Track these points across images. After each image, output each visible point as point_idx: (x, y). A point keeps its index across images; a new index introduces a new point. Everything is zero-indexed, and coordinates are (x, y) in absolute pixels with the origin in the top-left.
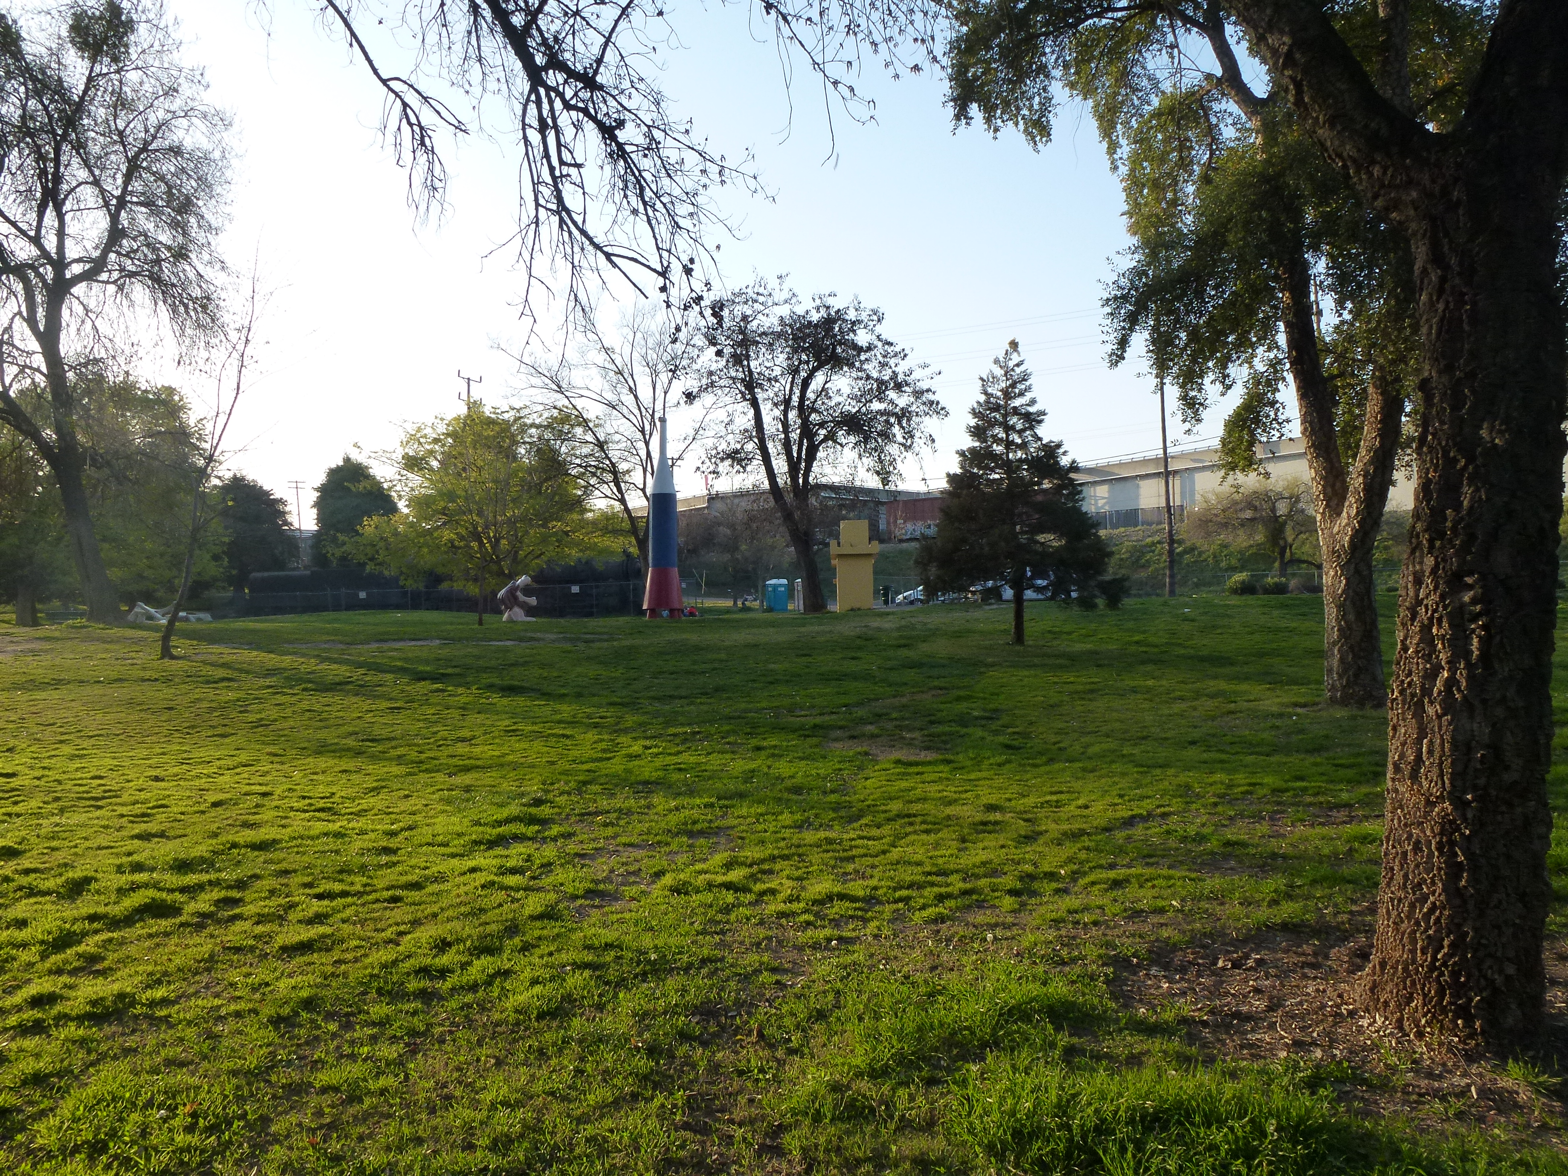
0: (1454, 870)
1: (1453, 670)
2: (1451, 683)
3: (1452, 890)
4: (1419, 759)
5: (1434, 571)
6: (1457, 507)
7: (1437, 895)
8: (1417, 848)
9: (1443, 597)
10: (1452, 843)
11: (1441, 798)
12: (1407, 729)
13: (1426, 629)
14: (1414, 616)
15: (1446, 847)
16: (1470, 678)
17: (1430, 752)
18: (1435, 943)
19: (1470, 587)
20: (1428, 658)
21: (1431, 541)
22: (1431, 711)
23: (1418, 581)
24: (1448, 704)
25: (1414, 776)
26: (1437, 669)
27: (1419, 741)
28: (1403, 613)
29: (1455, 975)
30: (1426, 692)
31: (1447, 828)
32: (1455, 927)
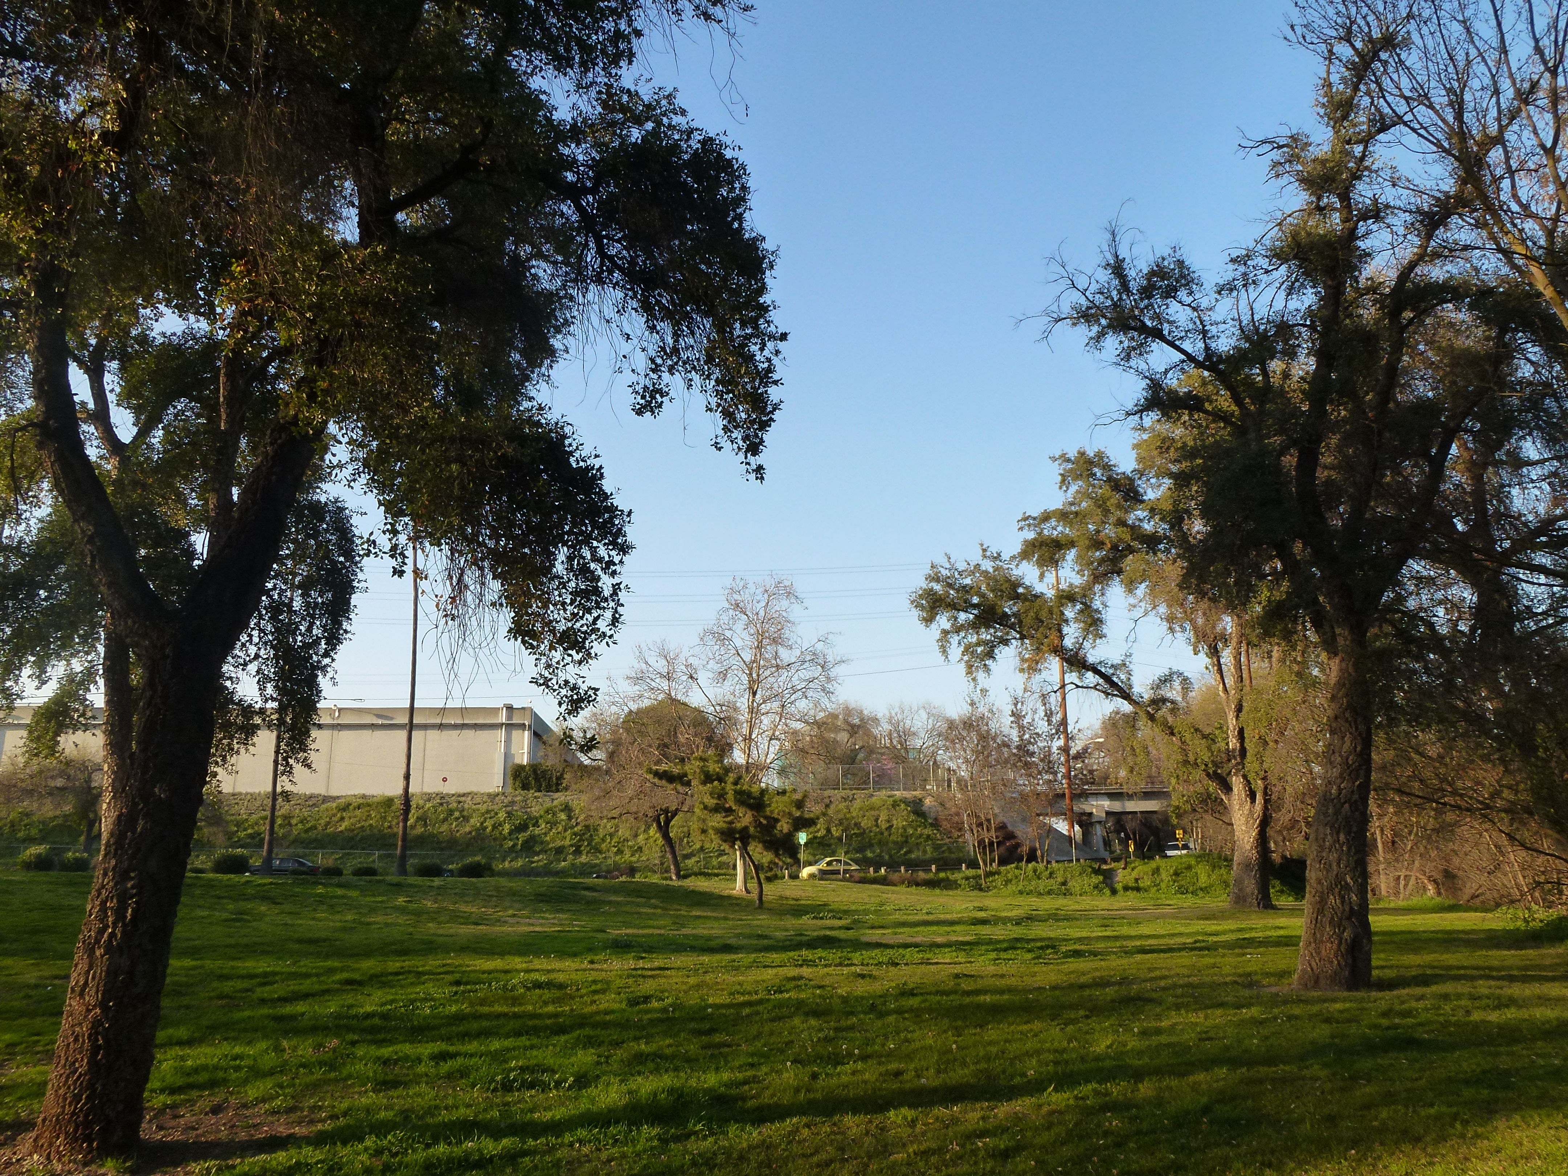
0: (95, 1049)
1: (114, 928)
2: (112, 935)
3: (93, 1063)
4: (86, 984)
5: (114, 869)
6: (134, 831)
7: (83, 1066)
8: (76, 1040)
9: (116, 885)
10: (97, 1033)
11: (95, 1007)
12: (83, 966)
13: (103, 903)
14: (99, 894)
15: (93, 1037)
16: (122, 933)
17: (94, 978)
18: (77, 1098)
19: (132, 879)
20: (102, 921)
21: (116, 850)
22: (98, 953)
23: (105, 874)
24: (109, 949)
25: (82, 994)
26: (106, 927)
27: (88, 972)
28: (94, 892)
29: (86, 1116)
30: (98, 941)
31: (96, 1024)
32: (91, 1086)
